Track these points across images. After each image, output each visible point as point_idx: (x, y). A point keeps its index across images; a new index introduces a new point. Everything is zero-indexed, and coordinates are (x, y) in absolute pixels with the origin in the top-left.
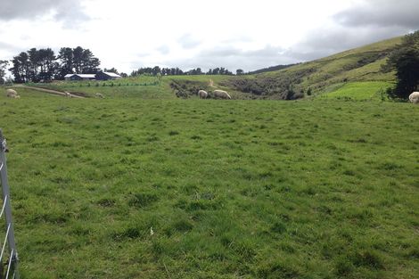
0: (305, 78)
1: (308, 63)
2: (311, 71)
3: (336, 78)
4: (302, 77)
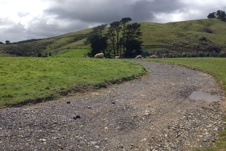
0: (48, 47)
2: (51, 43)
3: (64, 47)
4: (46, 46)
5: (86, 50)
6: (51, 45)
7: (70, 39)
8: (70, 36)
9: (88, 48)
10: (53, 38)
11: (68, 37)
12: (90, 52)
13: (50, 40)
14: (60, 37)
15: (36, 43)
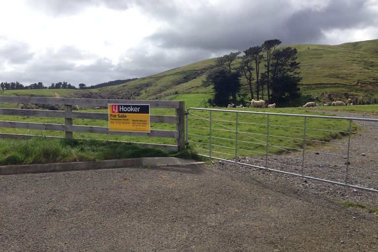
0: (143, 91)
1: (144, 79)
2: (147, 85)
3: (169, 91)
4: (140, 90)
5: (205, 95)
6: (148, 89)
7: (176, 77)
8: (177, 73)
9: (209, 92)
10: (150, 77)
11: (174, 74)
12: (212, 97)
13: (146, 81)
14: (161, 75)
15: (126, 86)
